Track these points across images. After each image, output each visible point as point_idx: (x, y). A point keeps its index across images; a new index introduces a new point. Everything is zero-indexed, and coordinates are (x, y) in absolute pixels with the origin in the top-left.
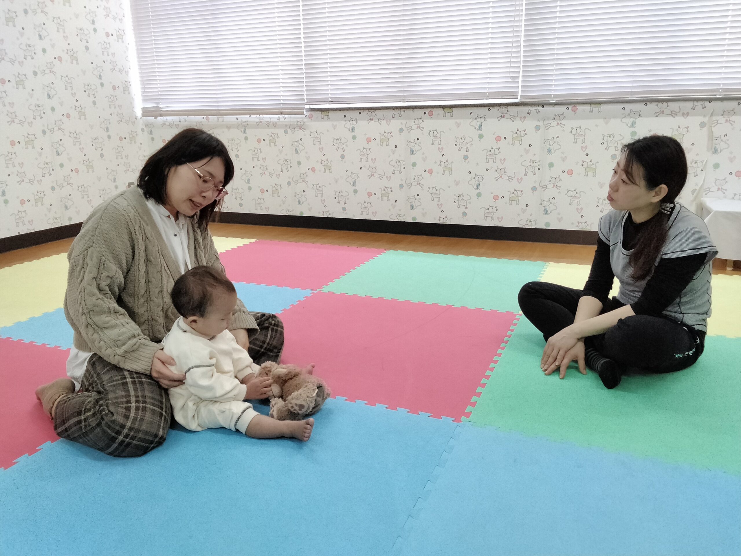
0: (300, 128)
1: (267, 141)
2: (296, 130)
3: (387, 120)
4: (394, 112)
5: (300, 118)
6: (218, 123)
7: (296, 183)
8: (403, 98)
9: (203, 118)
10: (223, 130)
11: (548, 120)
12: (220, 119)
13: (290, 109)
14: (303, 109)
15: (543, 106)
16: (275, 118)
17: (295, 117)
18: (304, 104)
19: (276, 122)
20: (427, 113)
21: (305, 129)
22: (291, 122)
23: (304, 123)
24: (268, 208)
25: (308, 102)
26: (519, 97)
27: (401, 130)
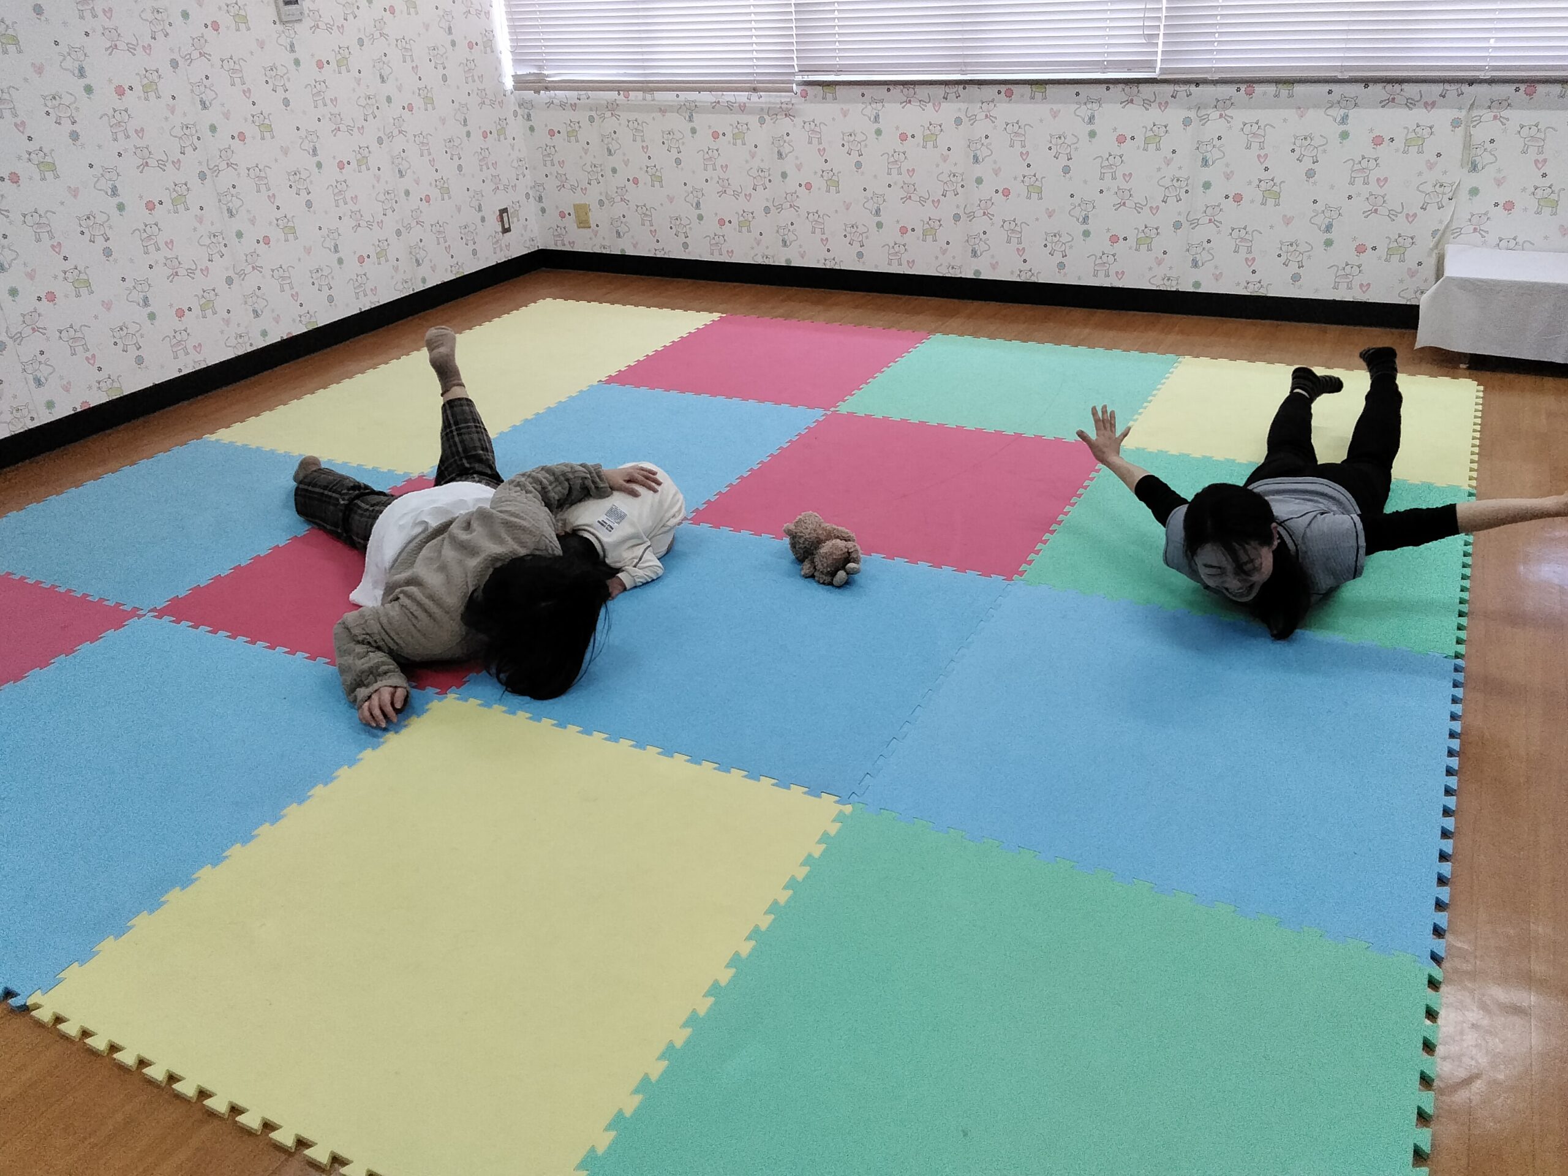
0: (786, 115)
1: (729, 136)
2: (778, 117)
3: (934, 104)
4: (948, 89)
5: (785, 97)
6: (645, 102)
7: (779, 210)
8: (963, 67)
9: (619, 94)
10: (654, 115)
11: (1205, 108)
12: (648, 96)
13: (769, 82)
14: (791, 82)
15: (1197, 84)
16: (742, 97)
17: (777, 96)
18: (793, 74)
19: (745, 103)
20: (1003, 93)
21: (794, 116)
22: (770, 103)
23: (793, 105)
24: (732, 251)
25: (800, 71)
26: (1158, 70)
27: (958, 122)
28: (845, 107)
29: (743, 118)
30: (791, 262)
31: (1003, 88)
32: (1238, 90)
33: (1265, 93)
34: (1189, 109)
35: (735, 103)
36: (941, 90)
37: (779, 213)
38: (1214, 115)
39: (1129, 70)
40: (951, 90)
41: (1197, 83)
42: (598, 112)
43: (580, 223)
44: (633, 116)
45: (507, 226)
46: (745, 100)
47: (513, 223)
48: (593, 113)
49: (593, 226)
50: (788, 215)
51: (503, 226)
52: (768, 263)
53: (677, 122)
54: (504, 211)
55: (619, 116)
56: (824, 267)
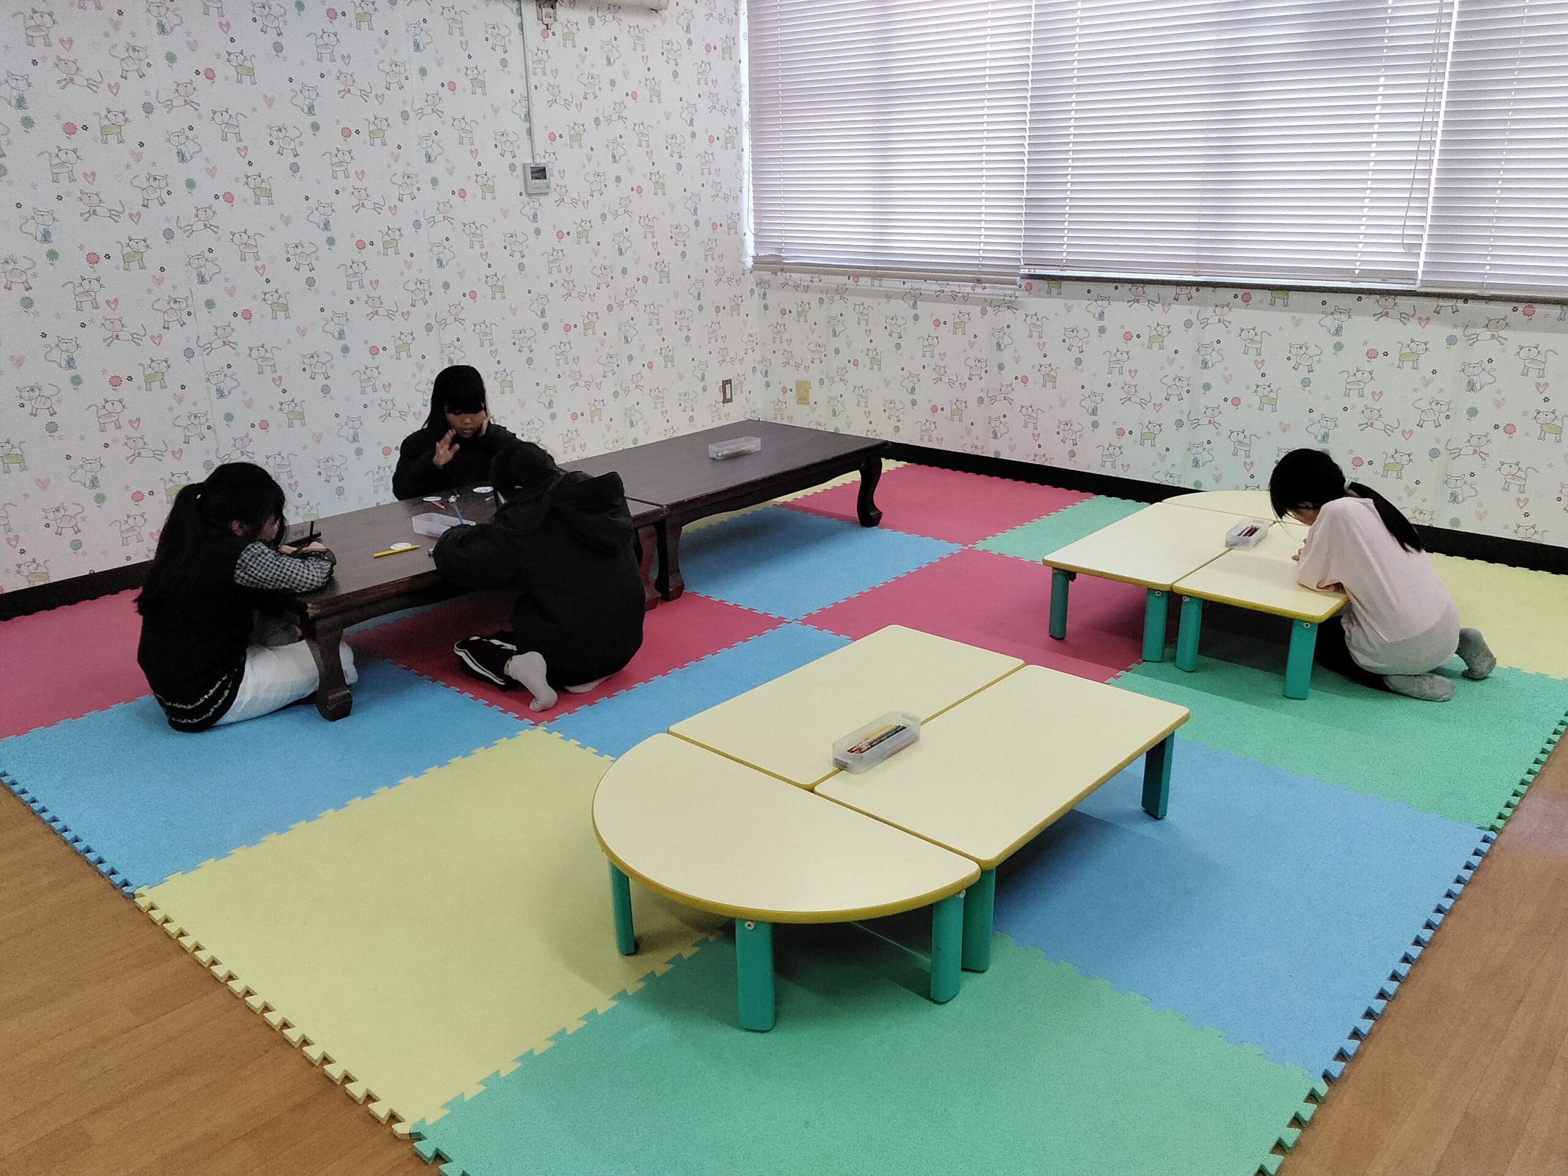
0: (1009, 308)
1: (950, 325)
2: (1001, 309)
3: (1163, 304)
4: (1179, 290)
5: (1009, 290)
6: (873, 288)
7: (992, 402)
8: (1196, 268)
9: (849, 278)
10: (880, 300)
11: (1473, 327)
12: (876, 283)
13: (993, 274)
14: (1016, 275)
15: (1466, 300)
16: (966, 288)
17: (1000, 289)
18: (1017, 267)
19: (968, 294)
20: (1240, 297)
21: (1016, 309)
22: (993, 295)
23: (1016, 297)
24: (942, 439)
25: (1025, 264)
26: (1418, 282)
27: (1188, 324)
28: (1070, 302)
29: (965, 308)
30: (1000, 454)
31: (1241, 292)
32: (1515, 309)
33: (1547, 315)
34: (1455, 326)
35: (959, 293)
36: (1172, 291)
37: (992, 404)
38: (1485, 334)
39: (1384, 281)
40: (1185, 290)
41: (1466, 298)
42: (828, 296)
43: (799, 399)
44: (859, 300)
45: (728, 397)
46: (969, 290)
47: (735, 394)
48: (824, 296)
49: (812, 402)
50: (1000, 407)
51: (725, 396)
52: (976, 454)
53: (901, 308)
54: (727, 382)
55: (847, 299)
56: (1033, 463)
